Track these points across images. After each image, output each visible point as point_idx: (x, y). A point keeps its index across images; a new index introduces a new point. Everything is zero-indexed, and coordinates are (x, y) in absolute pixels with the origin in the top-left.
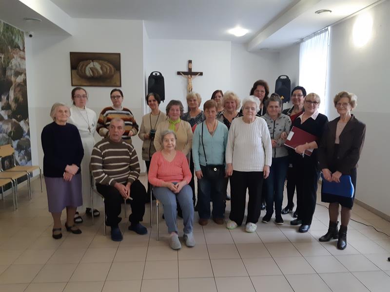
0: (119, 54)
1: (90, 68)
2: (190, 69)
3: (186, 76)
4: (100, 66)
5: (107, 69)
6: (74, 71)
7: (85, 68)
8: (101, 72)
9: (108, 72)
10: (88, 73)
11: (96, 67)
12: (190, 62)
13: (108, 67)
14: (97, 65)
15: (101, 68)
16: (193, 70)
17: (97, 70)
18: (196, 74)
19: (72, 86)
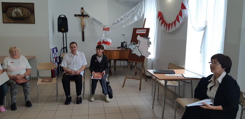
0: (33, 4)
1: (15, 12)
2: (82, 13)
3: (80, 17)
4: (21, 11)
5: (25, 12)
6: (4, 14)
7: (12, 12)
8: (22, 14)
9: (26, 15)
10: (14, 15)
11: (19, 11)
12: (82, 8)
13: (27, 11)
15: (22, 12)
16: (84, 14)
17: (19, 13)
18: (86, 16)
19: (3, 23)
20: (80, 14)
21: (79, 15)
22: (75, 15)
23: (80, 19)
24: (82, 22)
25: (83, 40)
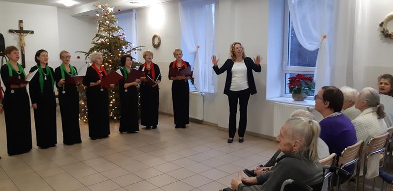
2: (21, 28)
3: (19, 34)
12: (21, 22)
16: (24, 29)
18: (27, 32)
20: (17, 29)
21: (17, 31)
22: (11, 31)
23: (18, 36)
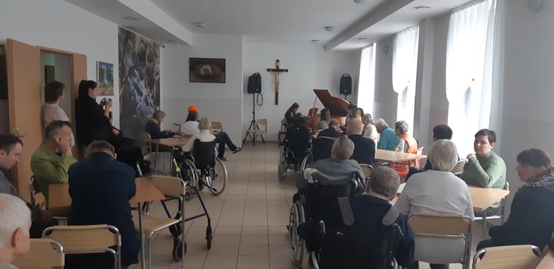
0: (225, 60)
1: (204, 70)
2: (278, 67)
3: (274, 72)
5: (215, 70)
6: (192, 72)
7: (200, 70)
8: (211, 72)
9: (216, 73)
10: (202, 72)
12: (278, 61)
13: (217, 69)
14: (209, 68)
15: (212, 69)
16: (280, 68)
17: (208, 71)
18: (282, 71)
19: (190, 81)
20: (274, 67)
21: (273, 70)
22: (268, 70)
23: (274, 74)
24: (276, 79)
25: (277, 103)
